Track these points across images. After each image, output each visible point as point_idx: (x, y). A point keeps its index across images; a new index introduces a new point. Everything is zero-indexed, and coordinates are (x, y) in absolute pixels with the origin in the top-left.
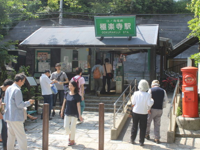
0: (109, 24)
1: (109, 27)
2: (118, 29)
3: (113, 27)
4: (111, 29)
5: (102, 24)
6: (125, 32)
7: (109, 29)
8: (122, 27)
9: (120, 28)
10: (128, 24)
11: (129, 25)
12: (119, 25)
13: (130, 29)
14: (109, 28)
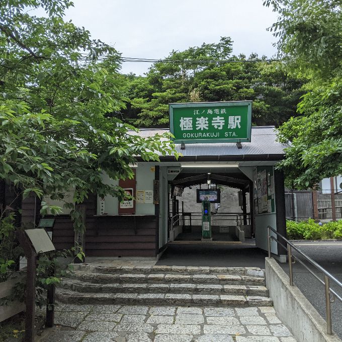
0: (197, 119)
1: (199, 124)
2: (216, 127)
3: (206, 124)
4: (202, 129)
5: (185, 119)
6: (229, 134)
7: (197, 129)
8: (224, 124)
9: (219, 126)
10: (236, 117)
11: (238, 119)
12: (218, 121)
13: (239, 127)
14: (197, 125)
